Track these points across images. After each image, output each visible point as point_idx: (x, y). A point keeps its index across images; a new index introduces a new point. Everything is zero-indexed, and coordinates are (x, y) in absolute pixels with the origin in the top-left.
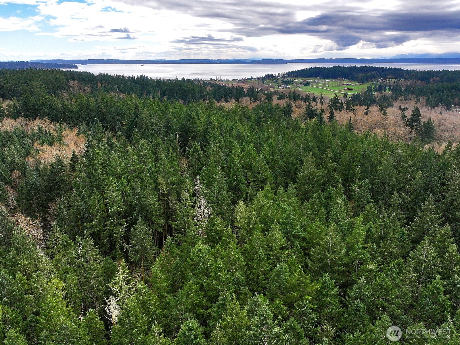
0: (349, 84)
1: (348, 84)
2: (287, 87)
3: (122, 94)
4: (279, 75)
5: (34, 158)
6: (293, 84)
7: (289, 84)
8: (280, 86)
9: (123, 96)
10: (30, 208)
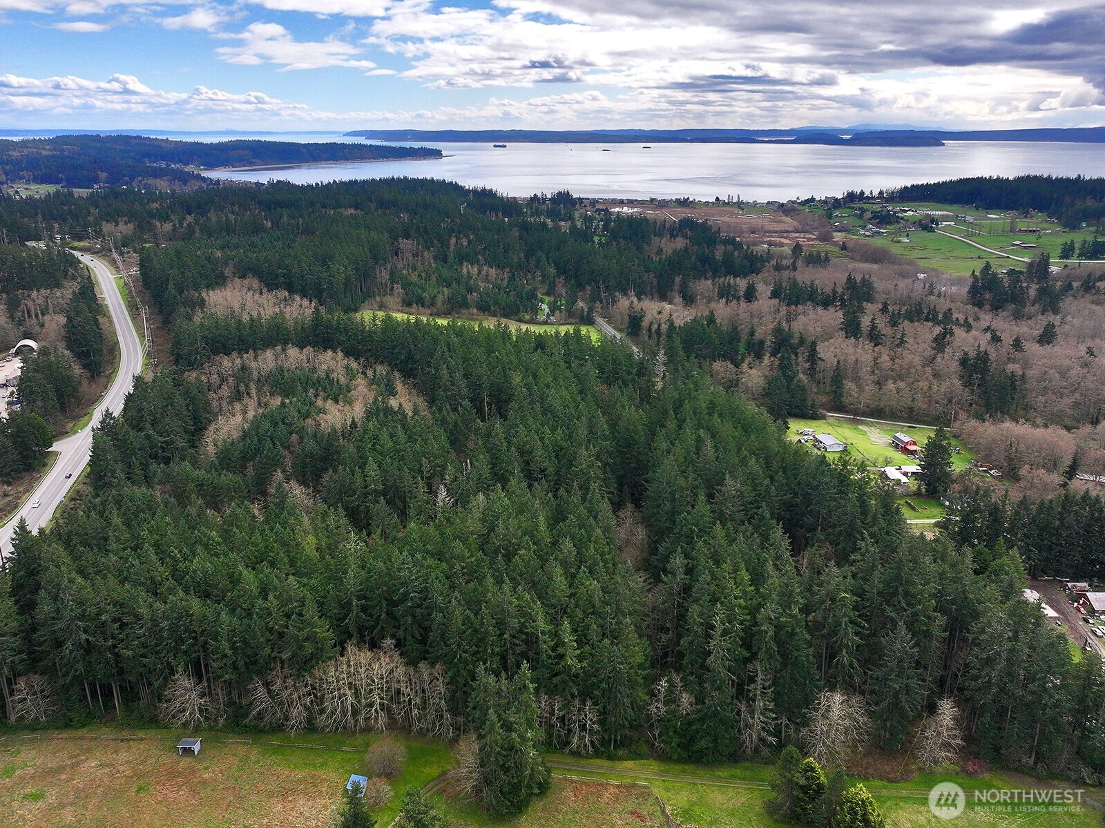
0: (1034, 231)
1: (1030, 231)
2: (879, 232)
4: (881, 193)
5: (315, 419)
6: (898, 222)
7: (890, 223)
8: (864, 227)
10: (304, 475)
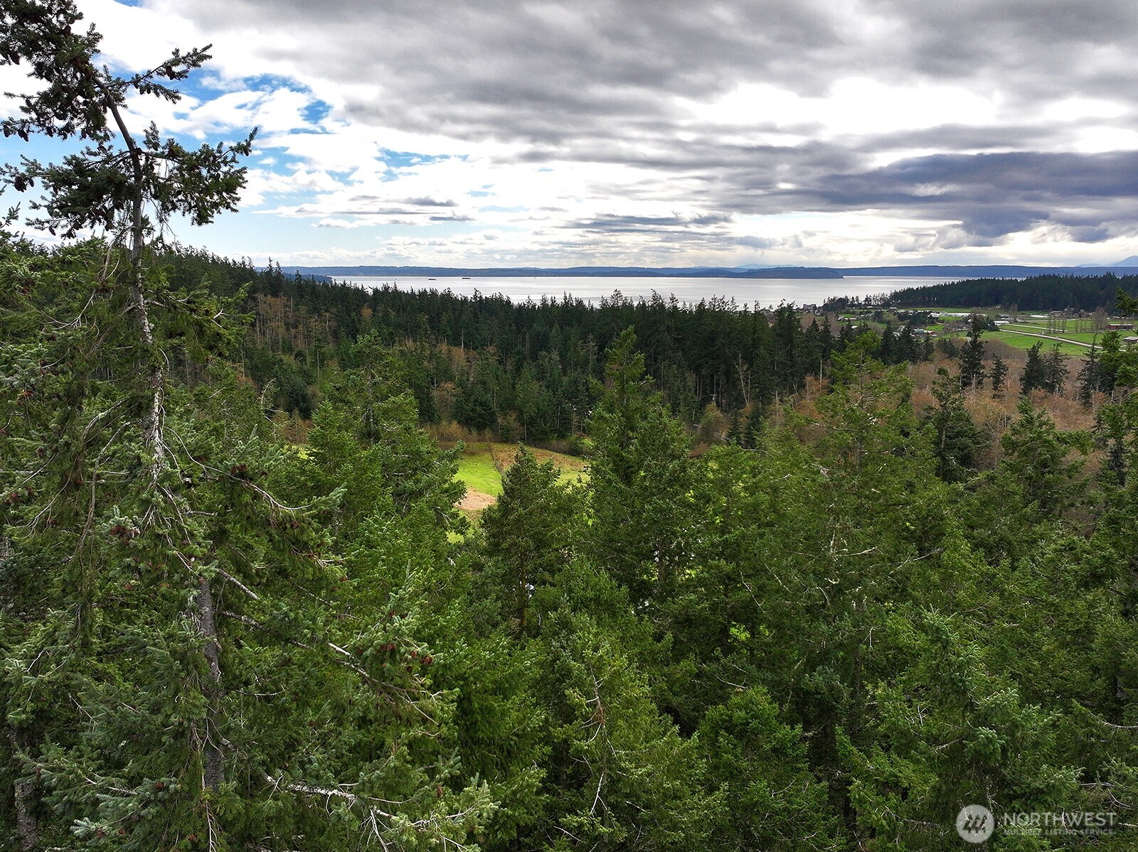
3: (444, 347)
6: (933, 323)
7: (924, 323)
9: (449, 351)
